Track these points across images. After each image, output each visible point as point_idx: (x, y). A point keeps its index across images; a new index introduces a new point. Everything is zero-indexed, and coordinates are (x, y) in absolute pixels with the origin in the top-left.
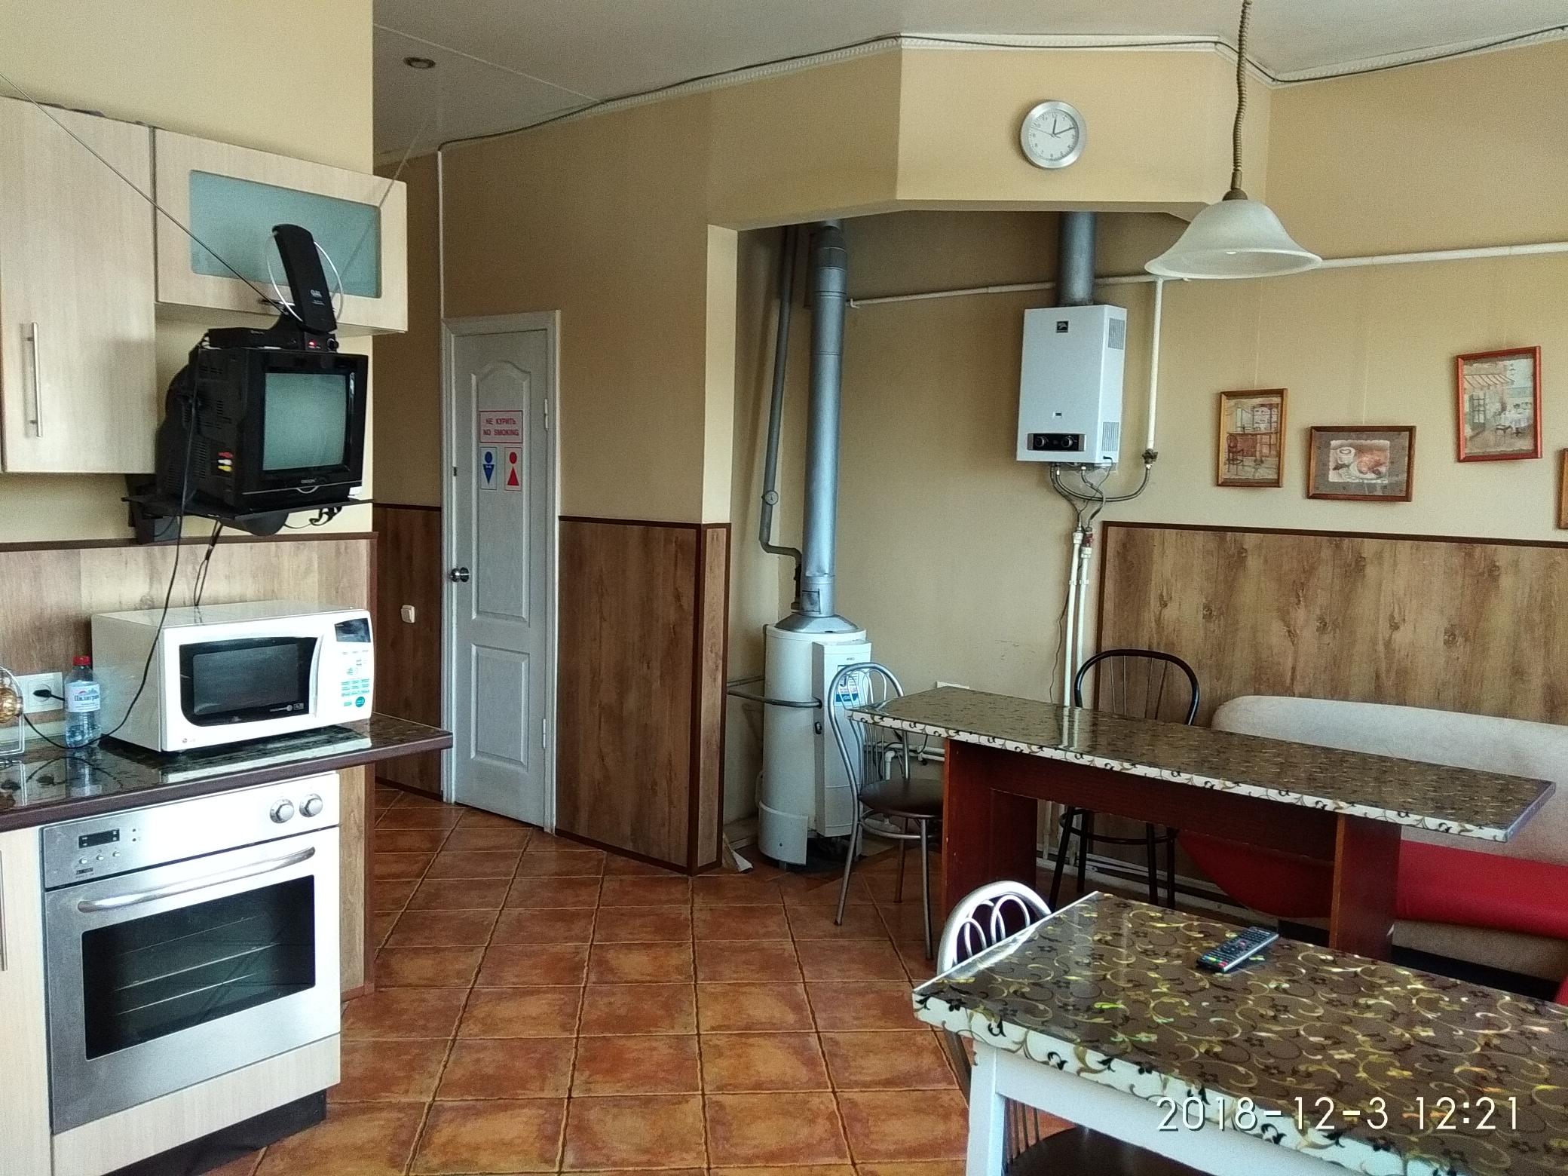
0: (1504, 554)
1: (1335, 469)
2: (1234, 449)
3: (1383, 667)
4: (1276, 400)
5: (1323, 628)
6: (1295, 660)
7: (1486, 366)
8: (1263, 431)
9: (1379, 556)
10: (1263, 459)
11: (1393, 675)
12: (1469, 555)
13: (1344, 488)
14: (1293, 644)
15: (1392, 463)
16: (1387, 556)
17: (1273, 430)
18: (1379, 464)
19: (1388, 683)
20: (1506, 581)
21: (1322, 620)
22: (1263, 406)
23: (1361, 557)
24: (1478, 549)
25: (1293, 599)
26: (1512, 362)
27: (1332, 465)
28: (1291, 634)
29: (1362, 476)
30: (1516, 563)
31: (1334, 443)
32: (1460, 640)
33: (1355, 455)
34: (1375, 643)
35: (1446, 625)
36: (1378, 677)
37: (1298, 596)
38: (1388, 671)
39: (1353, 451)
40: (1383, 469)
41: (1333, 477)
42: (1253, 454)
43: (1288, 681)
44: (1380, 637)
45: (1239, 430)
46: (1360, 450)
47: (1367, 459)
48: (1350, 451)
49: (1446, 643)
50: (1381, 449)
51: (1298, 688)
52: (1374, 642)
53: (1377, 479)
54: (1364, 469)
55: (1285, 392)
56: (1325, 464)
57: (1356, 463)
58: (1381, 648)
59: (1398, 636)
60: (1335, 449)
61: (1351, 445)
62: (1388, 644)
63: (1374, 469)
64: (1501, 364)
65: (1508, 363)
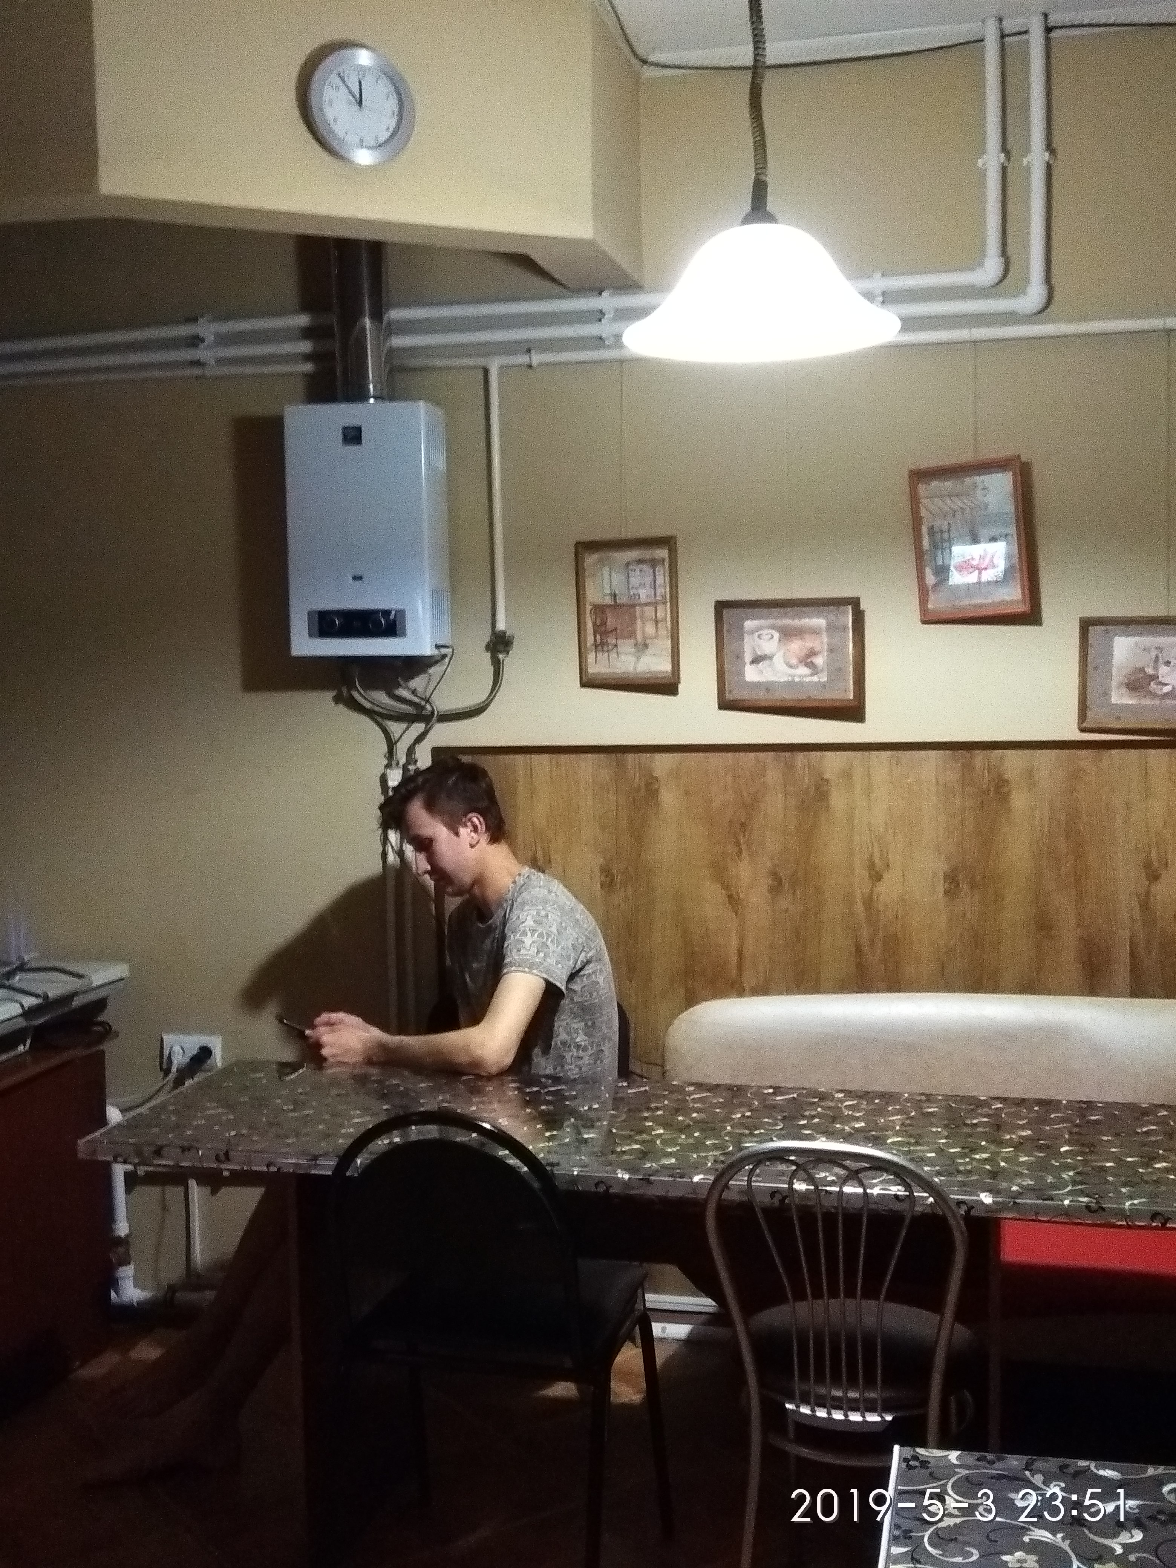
0: (1013, 760)
1: (753, 662)
2: (603, 629)
3: (865, 934)
4: (662, 553)
5: (776, 888)
6: (742, 939)
7: (948, 484)
8: (643, 599)
9: (847, 774)
10: (648, 641)
11: (879, 945)
12: (968, 767)
13: (768, 690)
14: (736, 914)
15: (831, 651)
16: (858, 773)
17: (659, 598)
18: (812, 653)
19: (874, 958)
20: (1019, 800)
21: (774, 875)
22: (640, 561)
23: (823, 779)
24: (979, 757)
25: (731, 849)
26: (983, 477)
27: (748, 658)
28: (733, 901)
29: (792, 671)
30: (1030, 773)
31: (749, 624)
32: (964, 887)
33: (780, 640)
34: (852, 903)
35: (946, 867)
36: (858, 949)
37: (738, 844)
38: (872, 942)
39: (776, 635)
40: (819, 661)
41: (751, 674)
42: (632, 635)
43: (734, 972)
44: (858, 892)
45: (608, 601)
46: (787, 634)
47: (797, 646)
48: (772, 637)
49: (946, 892)
50: (815, 632)
51: (749, 979)
52: (849, 899)
53: (812, 675)
54: (794, 661)
55: (672, 542)
56: (739, 657)
57: (782, 652)
58: (859, 908)
59: (882, 888)
60: (752, 632)
61: (773, 627)
62: (869, 902)
63: (807, 660)
64: (968, 481)
65: (977, 479)
